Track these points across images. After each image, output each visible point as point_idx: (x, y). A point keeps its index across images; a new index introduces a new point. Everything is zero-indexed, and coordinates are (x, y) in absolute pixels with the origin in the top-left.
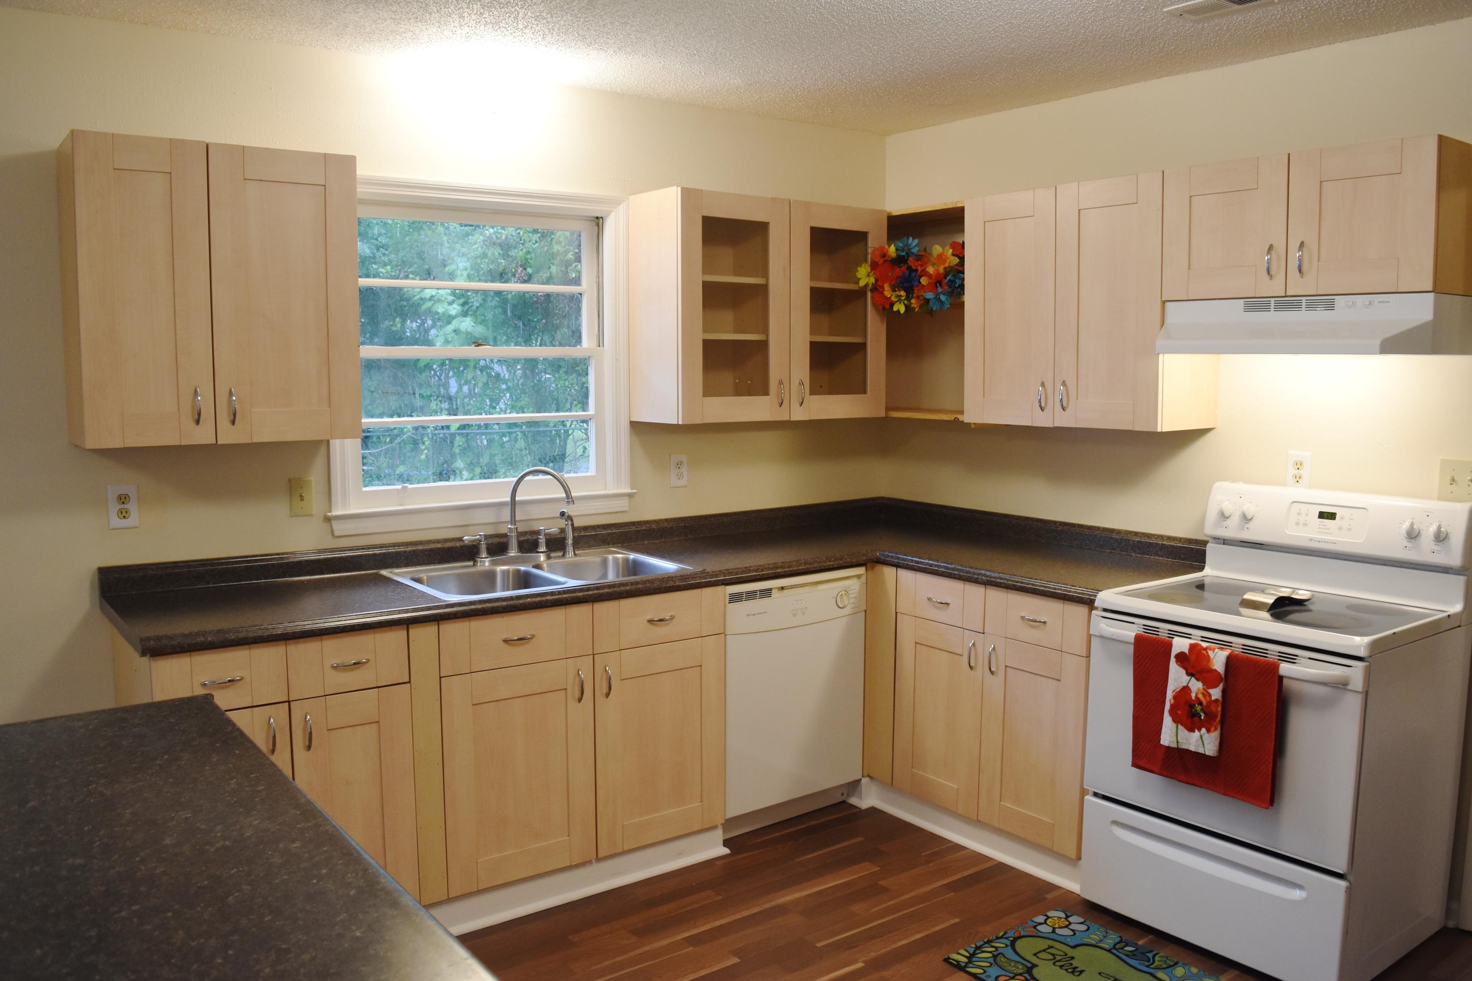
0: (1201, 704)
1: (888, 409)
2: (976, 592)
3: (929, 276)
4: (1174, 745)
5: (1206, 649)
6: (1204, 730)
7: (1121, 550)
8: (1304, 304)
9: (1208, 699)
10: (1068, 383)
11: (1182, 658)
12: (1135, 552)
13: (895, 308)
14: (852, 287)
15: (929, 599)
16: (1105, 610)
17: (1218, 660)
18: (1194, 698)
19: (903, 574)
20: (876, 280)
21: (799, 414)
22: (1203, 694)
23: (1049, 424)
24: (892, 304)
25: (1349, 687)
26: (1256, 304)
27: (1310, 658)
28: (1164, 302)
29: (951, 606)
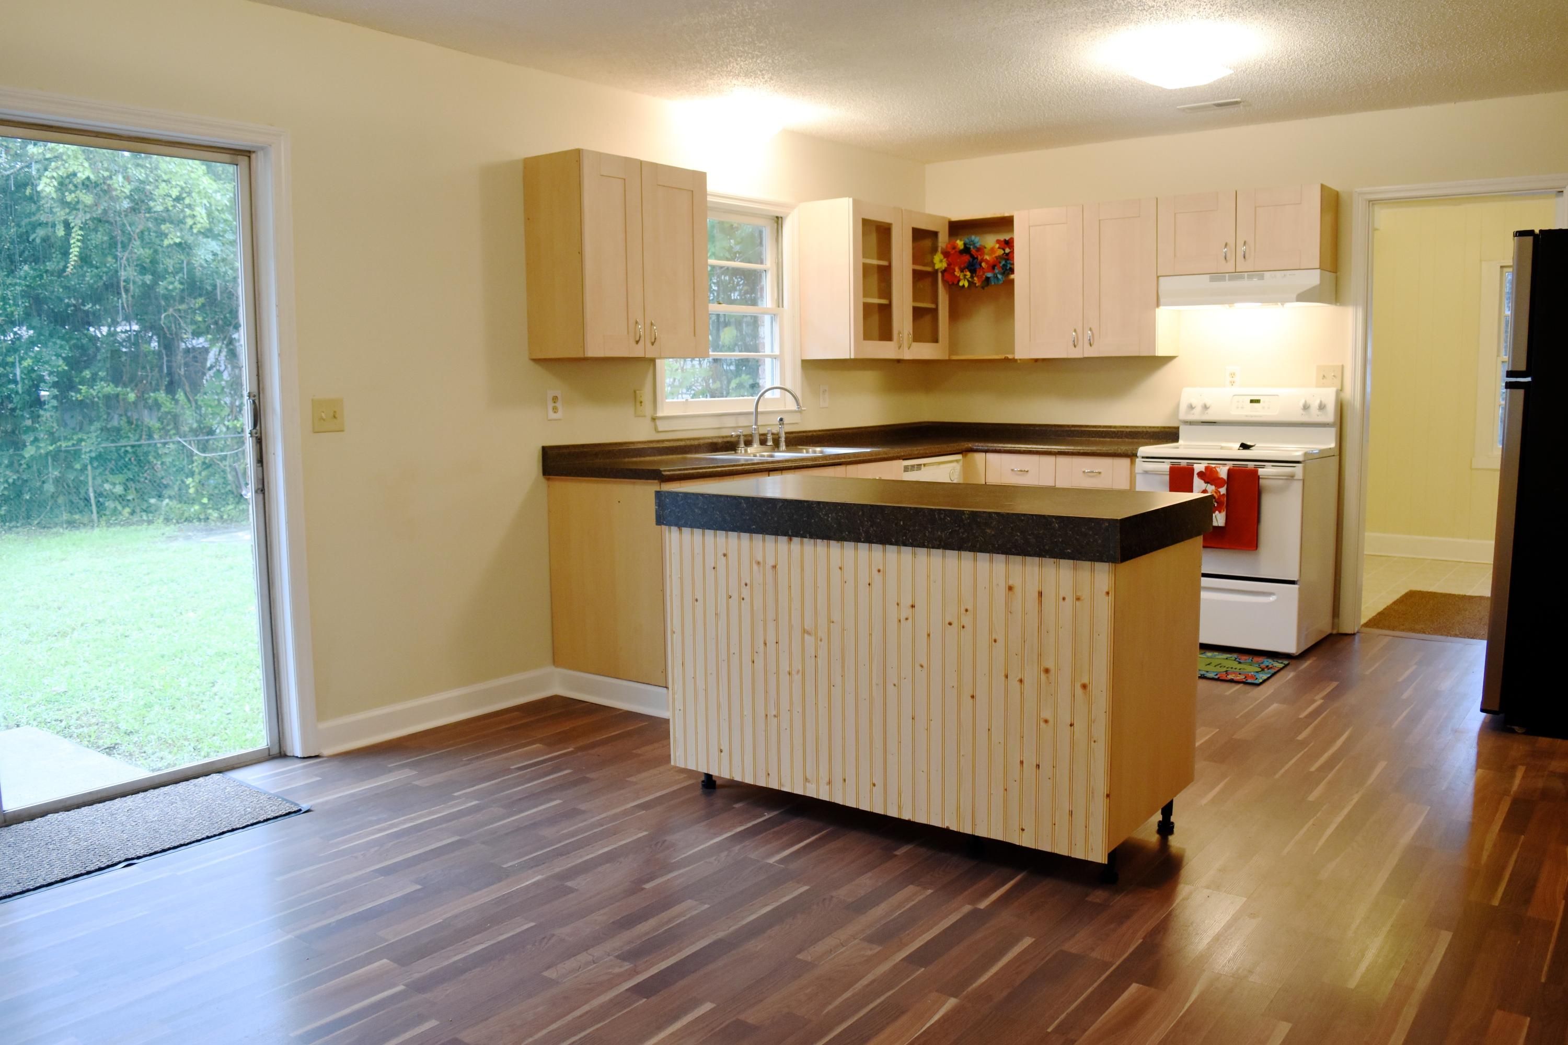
0: (1214, 497)
1: (950, 354)
2: (1049, 461)
3: (986, 261)
5: (1215, 470)
6: (1217, 512)
8: (1246, 276)
9: (1219, 495)
10: (1093, 329)
11: (1201, 475)
13: (961, 284)
14: (929, 269)
15: (1012, 470)
16: (1143, 457)
17: (1223, 472)
19: (990, 456)
20: (949, 264)
21: (907, 355)
22: (1216, 493)
23: (1078, 356)
24: (959, 281)
25: (1295, 478)
26: (1217, 276)
27: (1269, 466)
28: (1158, 277)
29: (1029, 472)
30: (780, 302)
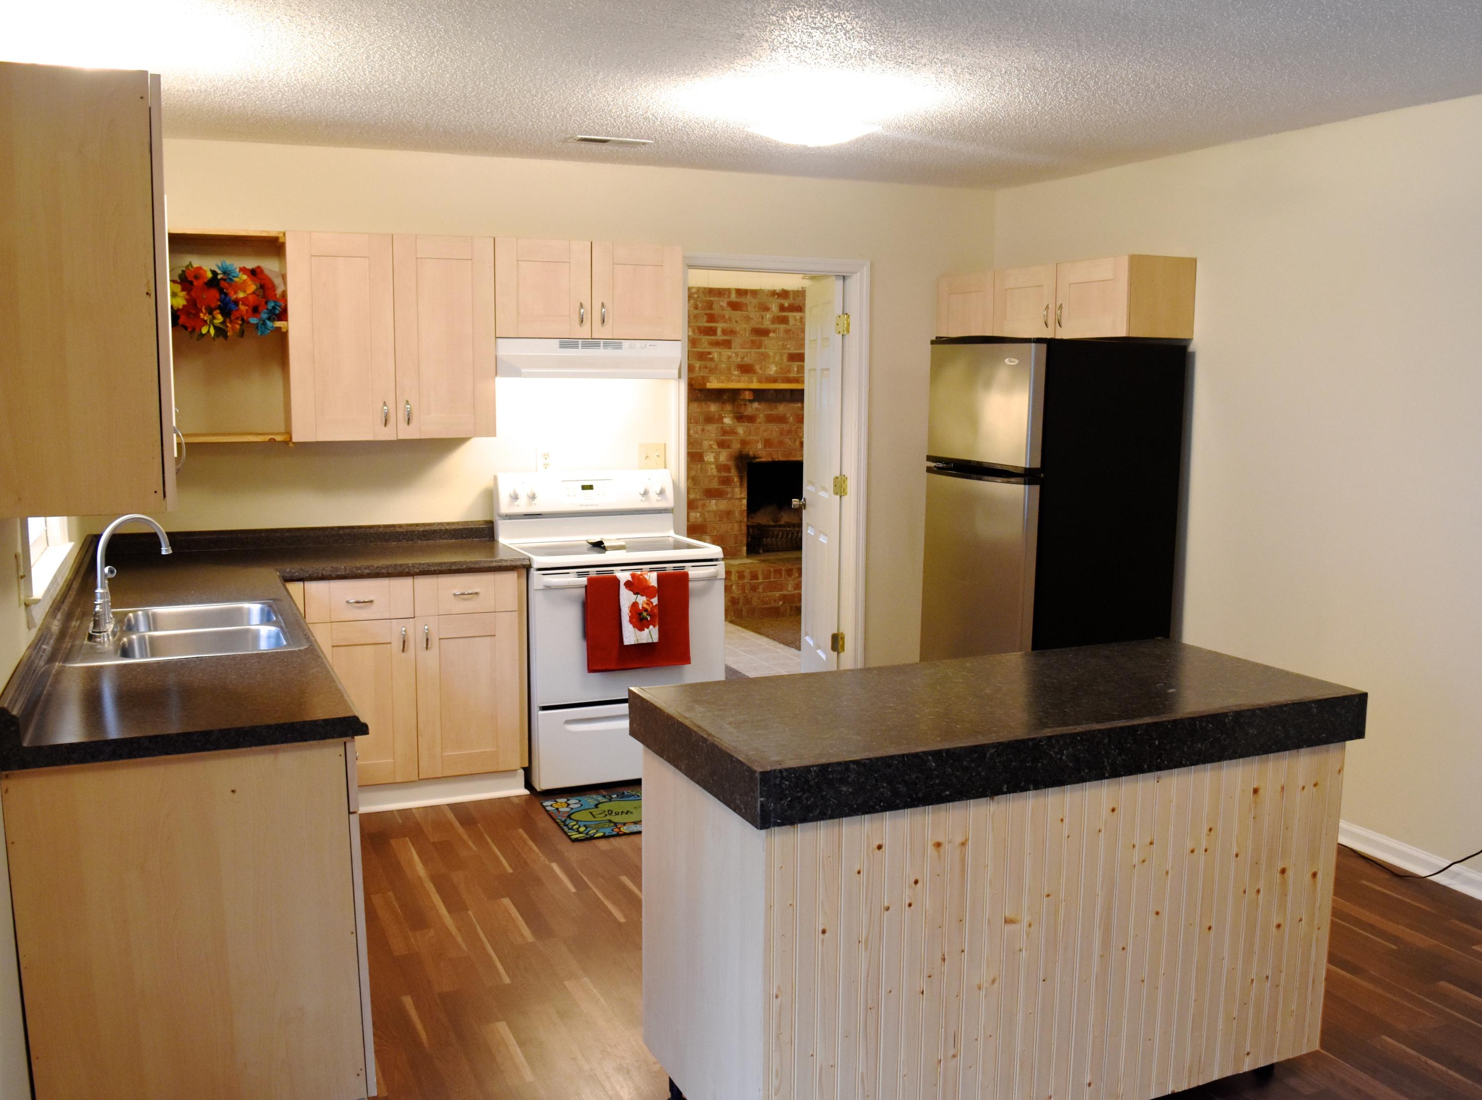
0: (646, 610)
2: (402, 585)
3: (244, 300)
4: (636, 643)
5: (641, 575)
6: (651, 627)
7: (407, 541)
8: (602, 344)
9: (651, 605)
10: (410, 402)
11: (628, 584)
12: (421, 539)
13: (204, 330)
15: (346, 602)
16: (540, 570)
17: (652, 579)
18: (641, 608)
19: (314, 587)
20: (191, 301)
22: (647, 604)
23: (393, 438)
24: (202, 326)
25: (718, 577)
26: (568, 343)
27: (693, 566)
28: (496, 338)
29: (376, 602)
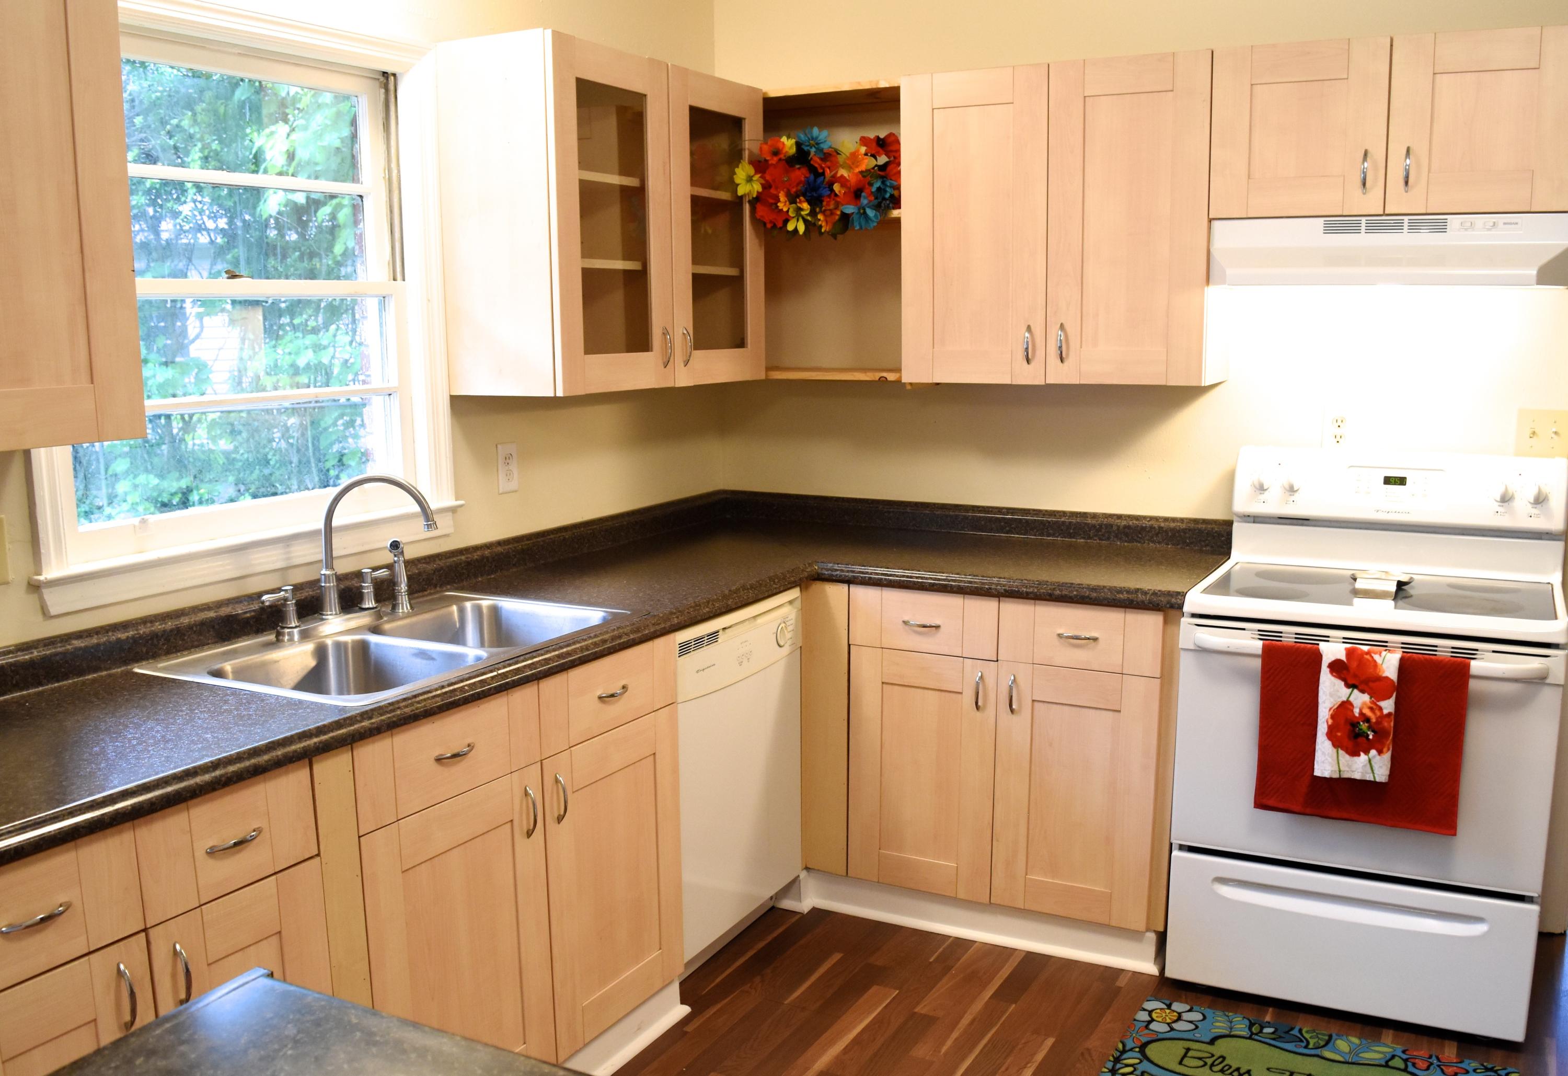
0: (1367, 720)
1: (768, 369)
2: (985, 608)
3: (843, 181)
4: (1336, 776)
5: (1368, 653)
6: (1373, 752)
7: (1100, 539)
8: (1406, 225)
9: (1378, 713)
10: (1067, 326)
11: (1337, 667)
12: (1120, 539)
13: (790, 227)
14: (724, 195)
15: (905, 623)
16: (1194, 615)
18: (1357, 715)
19: (861, 593)
20: (766, 186)
21: (683, 378)
22: (1371, 709)
23: (1039, 381)
24: (786, 221)
25: (1548, 681)
26: (1339, 224)
27: (1494, 652)
28: (1210, 220)
29: (942, 629)
30: (398, 270)
